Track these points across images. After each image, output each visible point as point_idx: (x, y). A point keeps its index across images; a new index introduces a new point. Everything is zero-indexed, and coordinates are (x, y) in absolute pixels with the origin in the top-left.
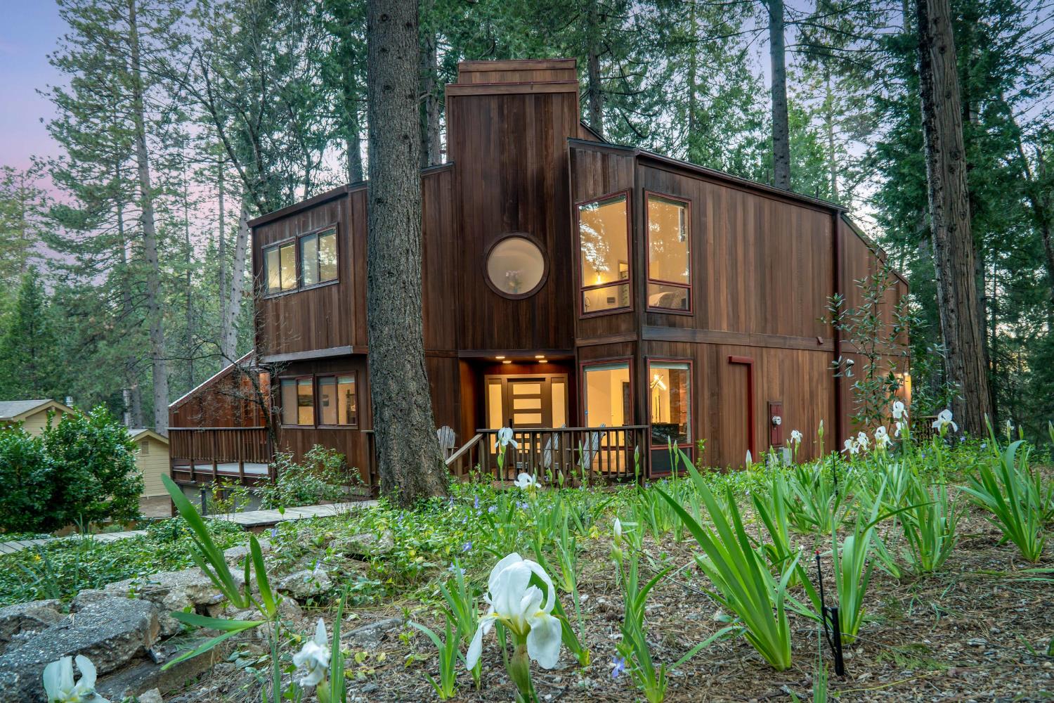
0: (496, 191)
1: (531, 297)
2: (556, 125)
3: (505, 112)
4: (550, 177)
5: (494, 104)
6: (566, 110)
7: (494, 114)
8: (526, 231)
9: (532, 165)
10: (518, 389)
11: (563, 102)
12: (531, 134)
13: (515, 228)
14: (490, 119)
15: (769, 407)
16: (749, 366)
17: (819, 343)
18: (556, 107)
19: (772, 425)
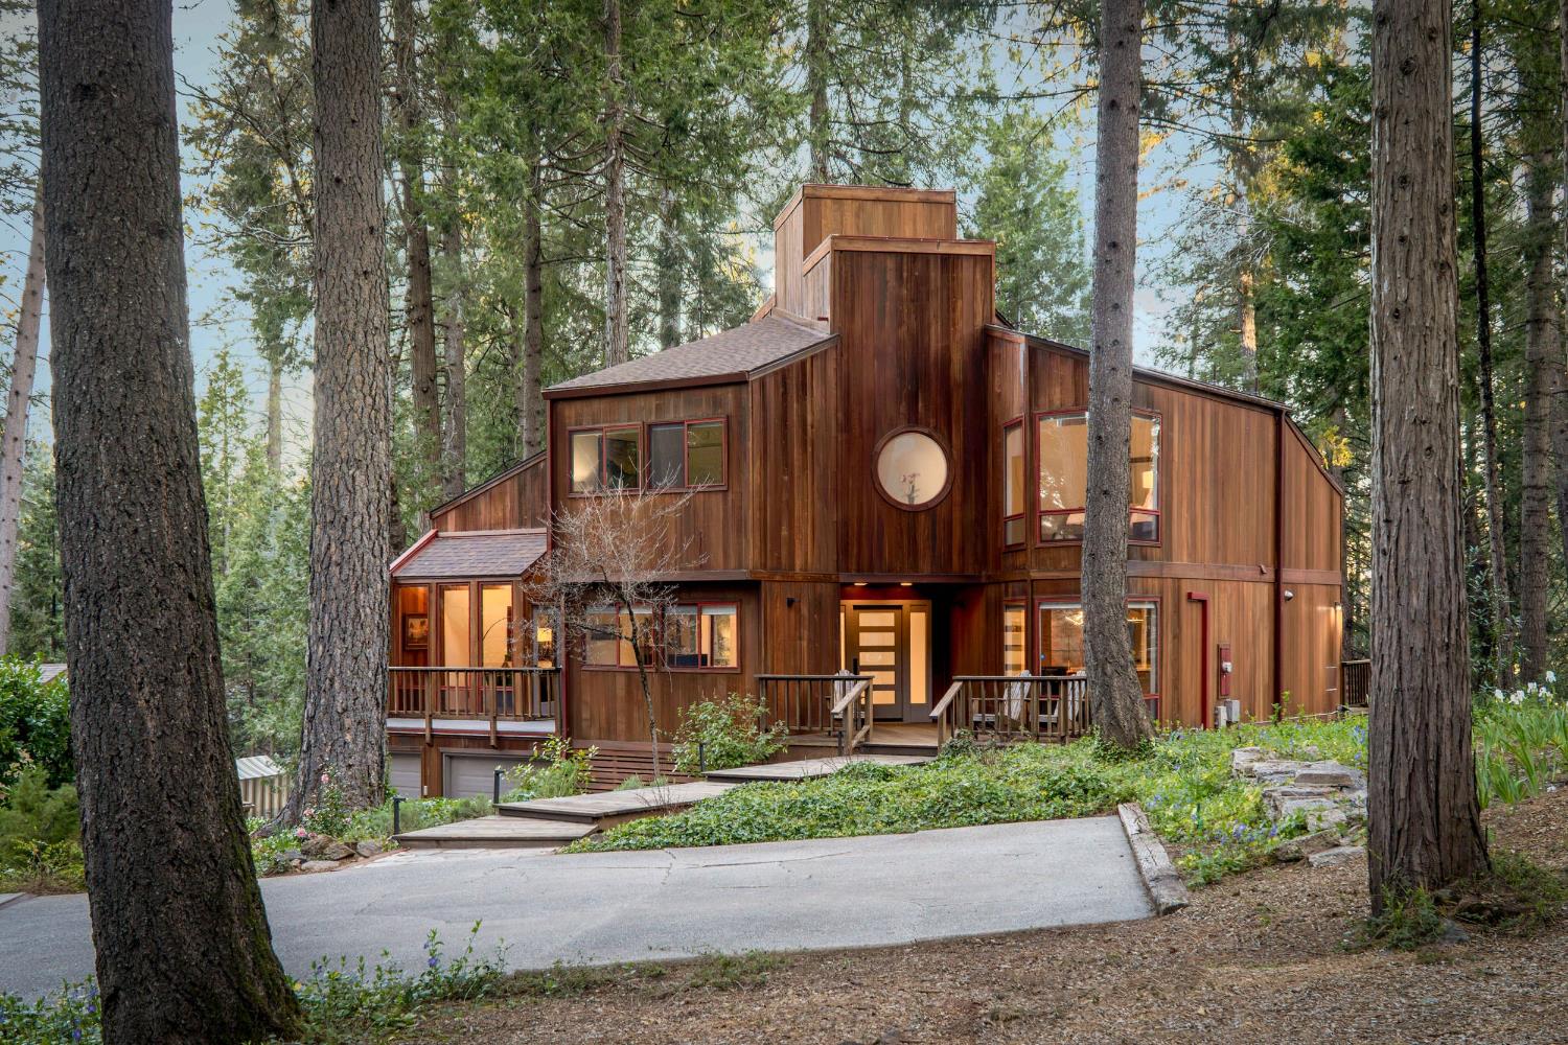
0: (890, 373)
1: (929, 509)
2: (967, 295)
3: (905, 274)
4: (958, 359)
5: (890, 264)
6: (978, 276)
7: (891, 277)
8: (927, 425)
9: (935, 343)
10: (866, 619)
11: (975, 267)
12: (935, 306)
13: (914, 423)
14: (886, 282)
15: (1219, 650)
16: (1204, 603)
17: (1262, 572)
18: (966, 273)
19: (1222, 672)
